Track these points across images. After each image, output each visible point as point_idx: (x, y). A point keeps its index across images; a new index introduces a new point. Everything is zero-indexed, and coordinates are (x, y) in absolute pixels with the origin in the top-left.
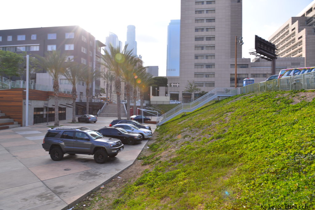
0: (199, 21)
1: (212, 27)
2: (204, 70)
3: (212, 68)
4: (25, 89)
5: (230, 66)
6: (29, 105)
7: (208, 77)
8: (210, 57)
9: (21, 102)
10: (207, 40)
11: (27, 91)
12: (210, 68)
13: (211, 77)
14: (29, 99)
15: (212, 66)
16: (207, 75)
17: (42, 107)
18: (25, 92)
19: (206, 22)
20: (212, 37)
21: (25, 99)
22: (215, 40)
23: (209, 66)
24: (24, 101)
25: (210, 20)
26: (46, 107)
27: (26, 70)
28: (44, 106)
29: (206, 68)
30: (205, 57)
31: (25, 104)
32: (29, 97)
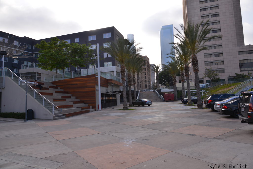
0: (204, 17)
1: (217, 21)
2: (214, 59)
3: (220, 56)
5: (237, 53)
7: (218, 64)
8: (218, 47)
9: (94, 87)
10: (213, 33)
11: (99, 77)
12: (218, 56)
13: (220, 64)
15: (220, 55)
16: (217, 63)
17: (105, 93)
19: (211, 17)
20: (218, 29)
22: (221, 32)
23: (217, 55)
24: (96, 86)
25: (214, 15)
29: (215, 57)
30: (213, 47)
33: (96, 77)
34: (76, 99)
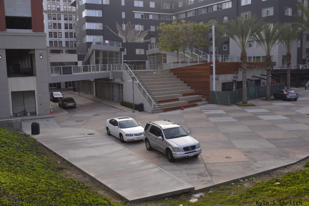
4: (212, 64)
6: (216, 80)
9: (209, 77)
11: (214, 65)
14: (216, 74)
17: (232, 81)
18: (212, 67)
21: (212, 74)
24: (211, 76)
26: (235, 80)
27: (212, 42)
28: (233, 80)
31: (213, 80)
32: (216, 71)
33: (211, 65)
34: (191, 89)
